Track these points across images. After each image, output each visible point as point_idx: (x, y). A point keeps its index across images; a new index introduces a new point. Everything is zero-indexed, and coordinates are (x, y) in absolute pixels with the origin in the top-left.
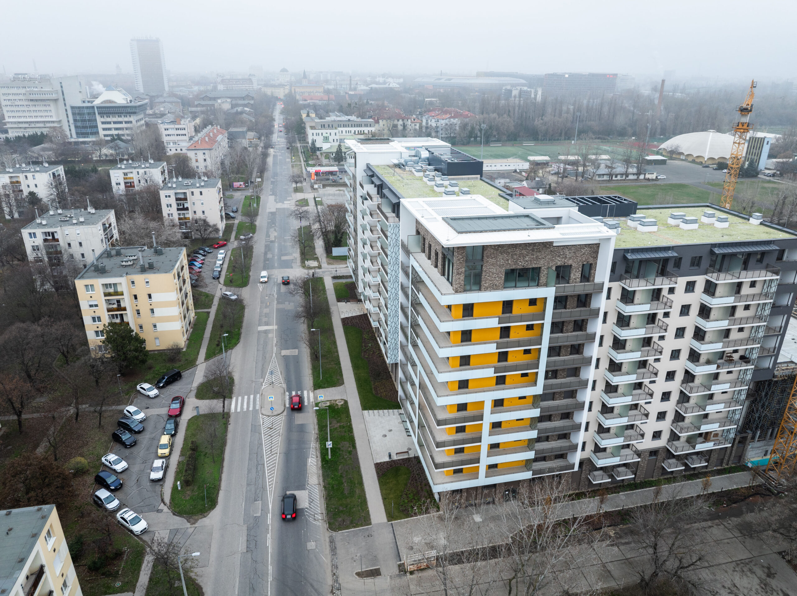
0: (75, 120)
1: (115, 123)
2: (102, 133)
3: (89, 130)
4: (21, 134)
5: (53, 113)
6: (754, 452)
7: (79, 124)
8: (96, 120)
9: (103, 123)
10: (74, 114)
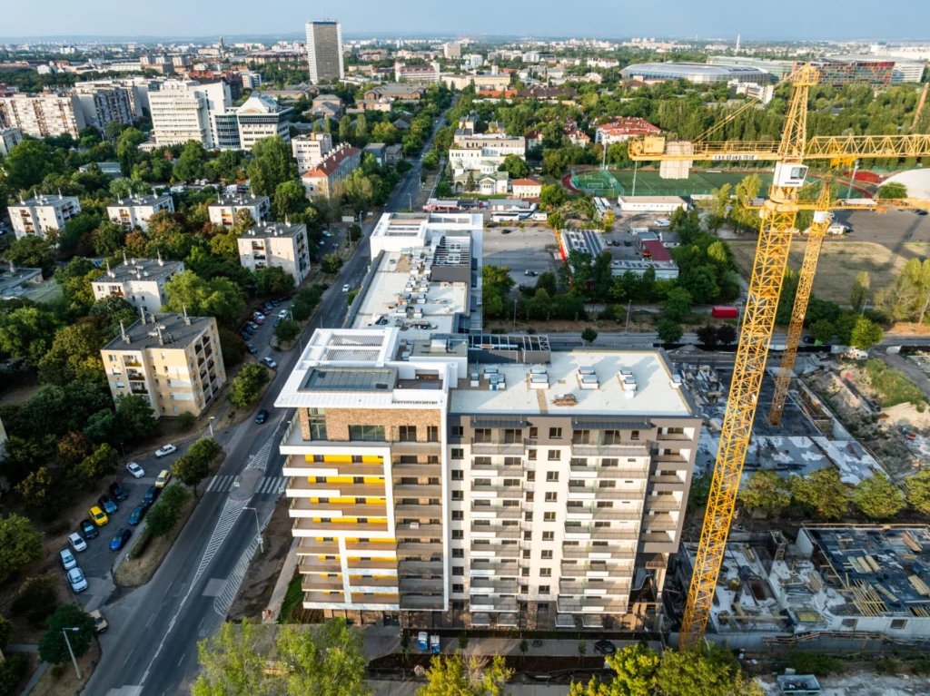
0: (218, 130)
1: (256, 133)
2: (243, 143)
3: (230, 140)
4: (166, 144)
5: (197, 123)
7: (221, 134)
8: (237, 130)
9: (245, 133)
10: (217, 123)
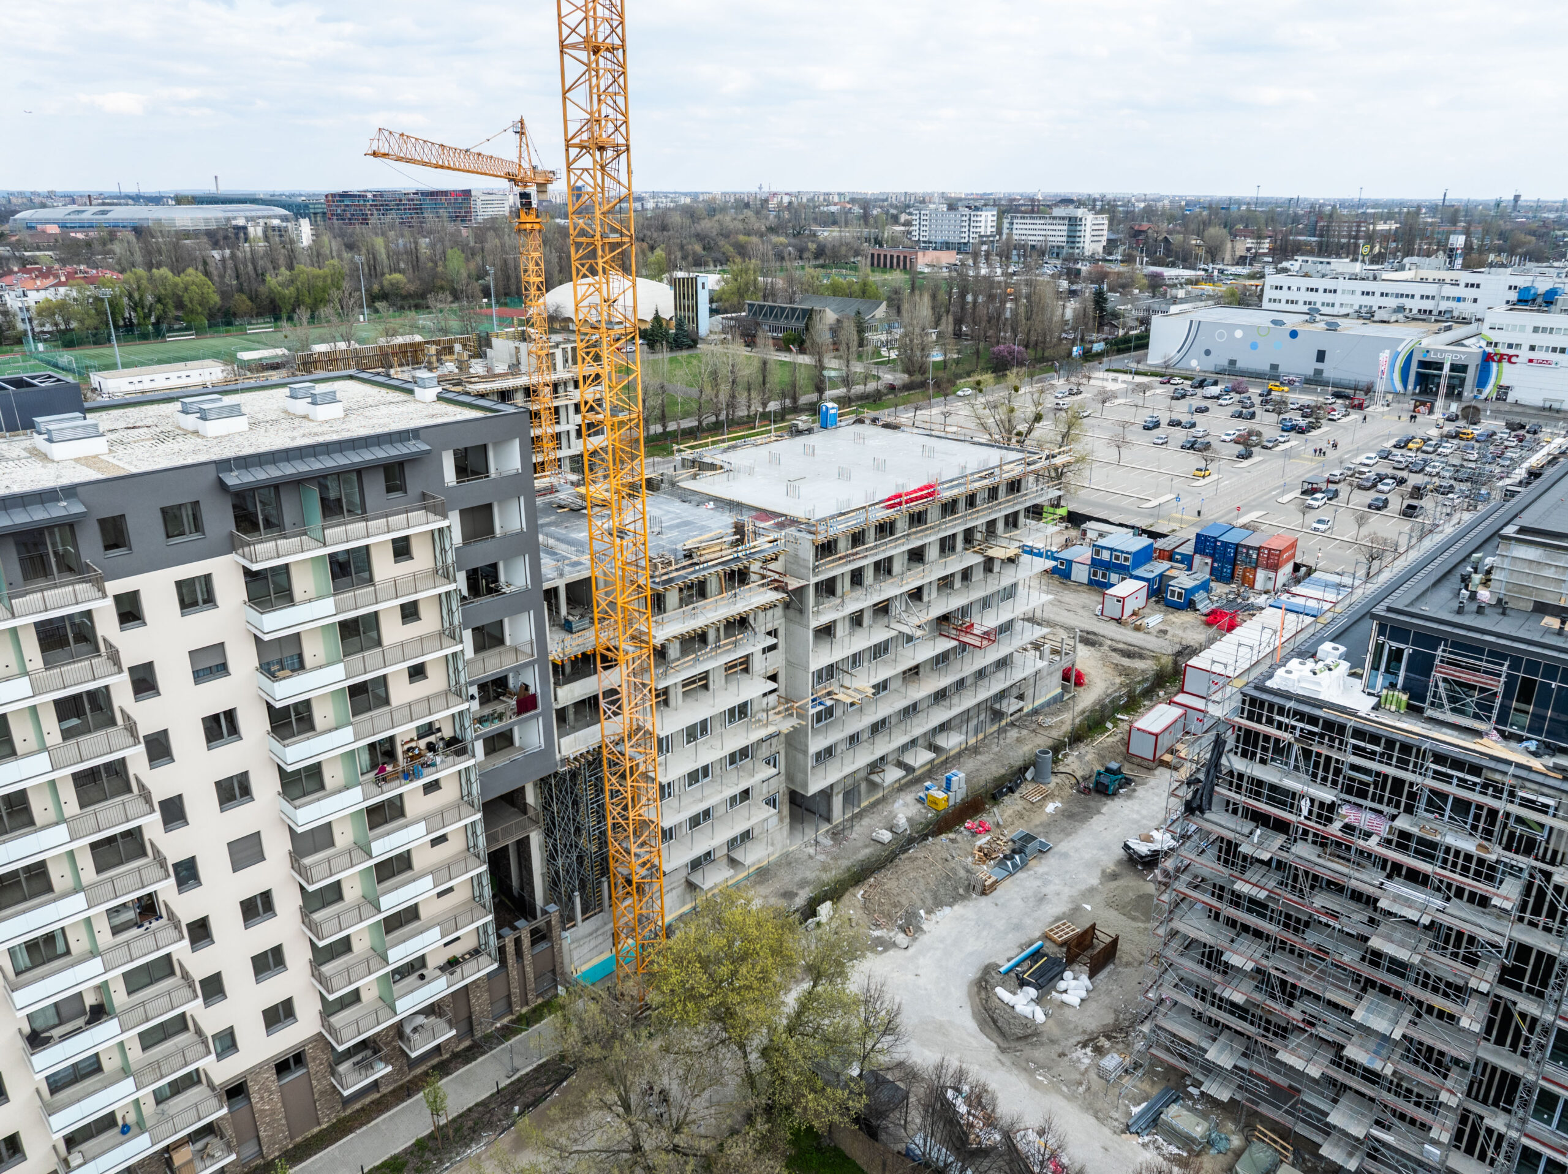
6: (586, 949)
